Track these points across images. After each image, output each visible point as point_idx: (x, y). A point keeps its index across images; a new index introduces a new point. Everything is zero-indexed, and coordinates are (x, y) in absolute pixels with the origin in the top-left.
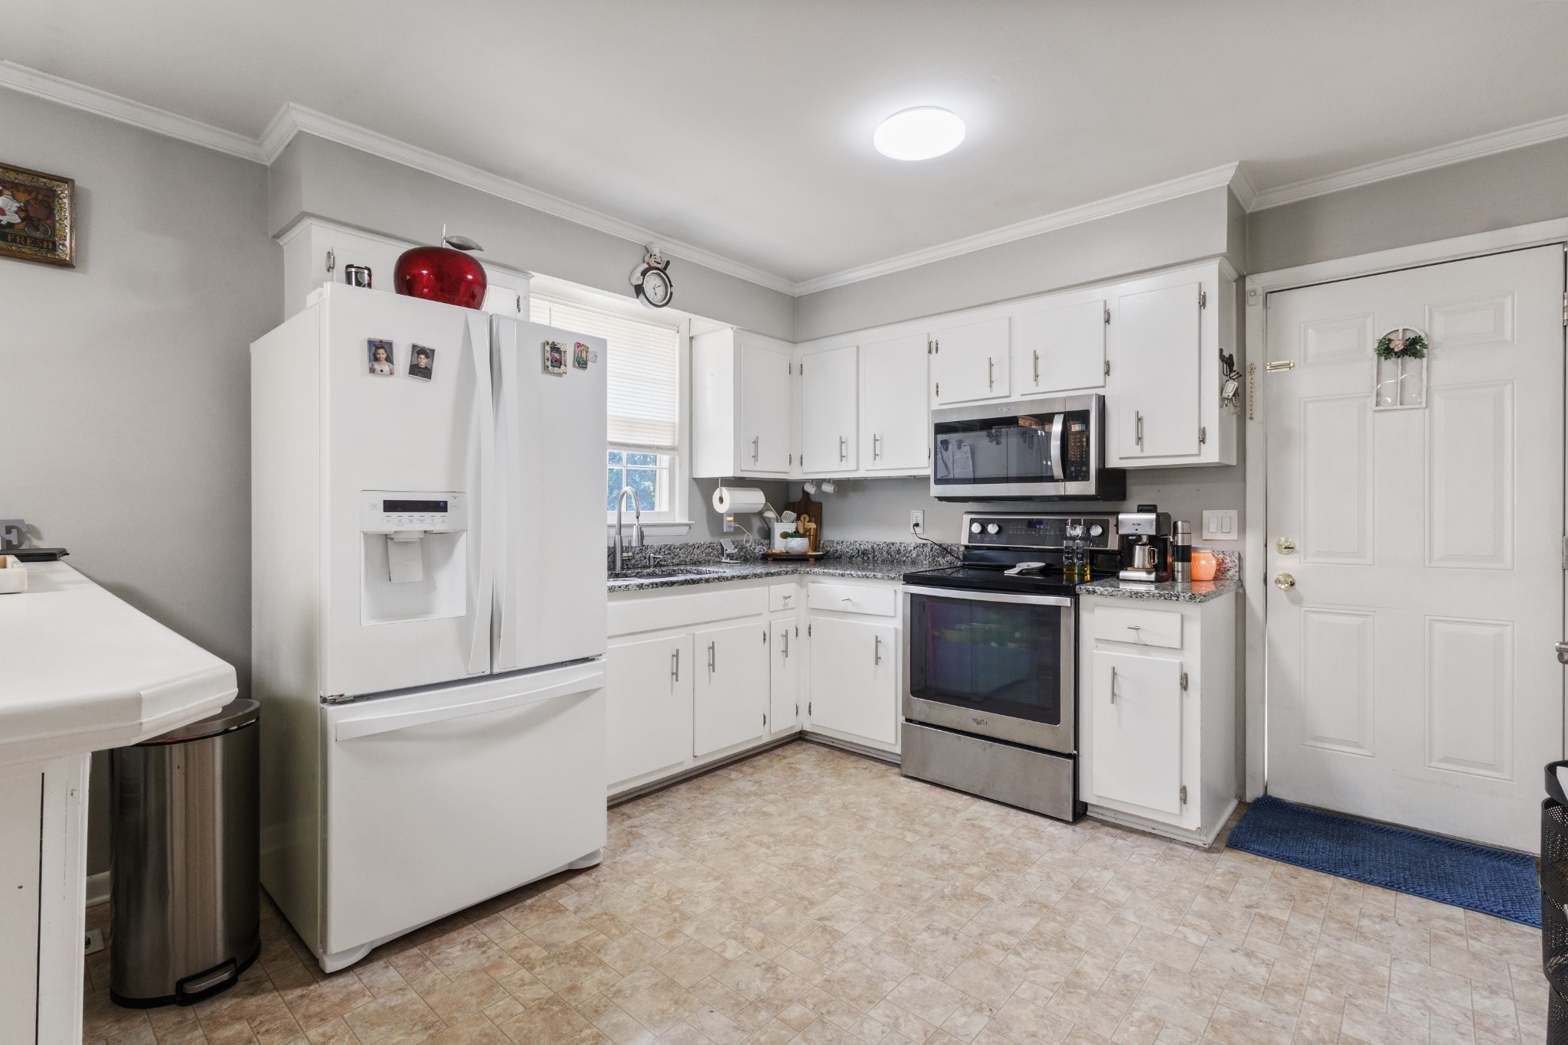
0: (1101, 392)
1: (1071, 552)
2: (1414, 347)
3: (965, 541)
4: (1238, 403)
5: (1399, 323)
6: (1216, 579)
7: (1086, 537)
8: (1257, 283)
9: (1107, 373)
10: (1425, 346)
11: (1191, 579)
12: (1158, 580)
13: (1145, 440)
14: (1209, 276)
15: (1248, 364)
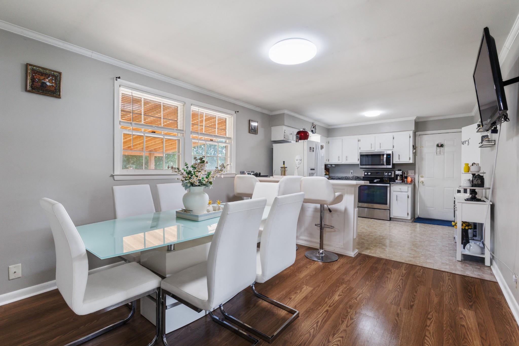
0: (392, 150)
1: (385, 177)
2: (442, 146)
3: (363, 176)
4: (415, 154)
5: (440, 142)
6: (411, 182)
7: (388, 175)
8: (418, 133)
9: (393, 147)
10: (443, 146)
11: (407, 181)
12: (402, 182)
13: (400, 159)
14: (411, 133)
15: (416, 146)
